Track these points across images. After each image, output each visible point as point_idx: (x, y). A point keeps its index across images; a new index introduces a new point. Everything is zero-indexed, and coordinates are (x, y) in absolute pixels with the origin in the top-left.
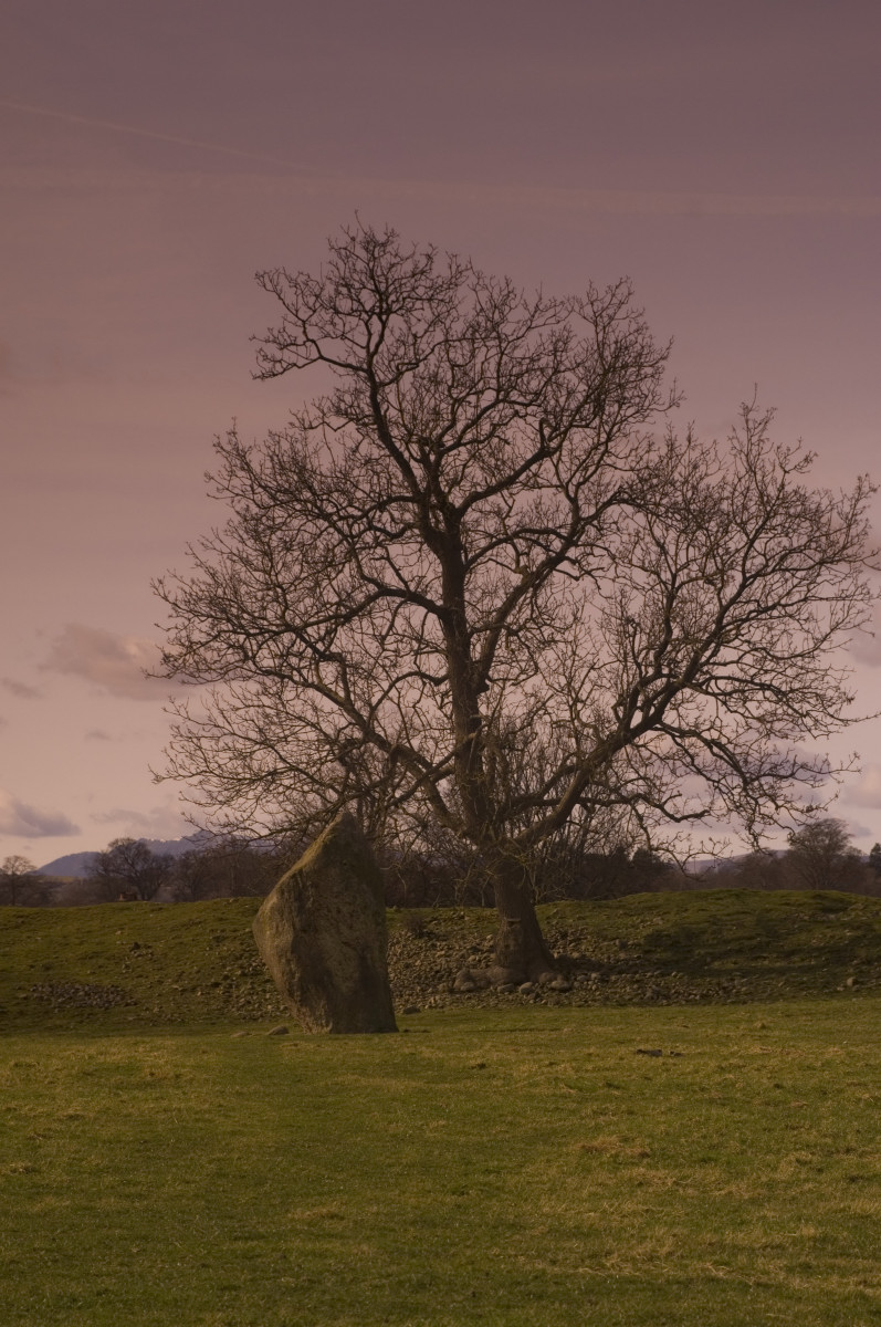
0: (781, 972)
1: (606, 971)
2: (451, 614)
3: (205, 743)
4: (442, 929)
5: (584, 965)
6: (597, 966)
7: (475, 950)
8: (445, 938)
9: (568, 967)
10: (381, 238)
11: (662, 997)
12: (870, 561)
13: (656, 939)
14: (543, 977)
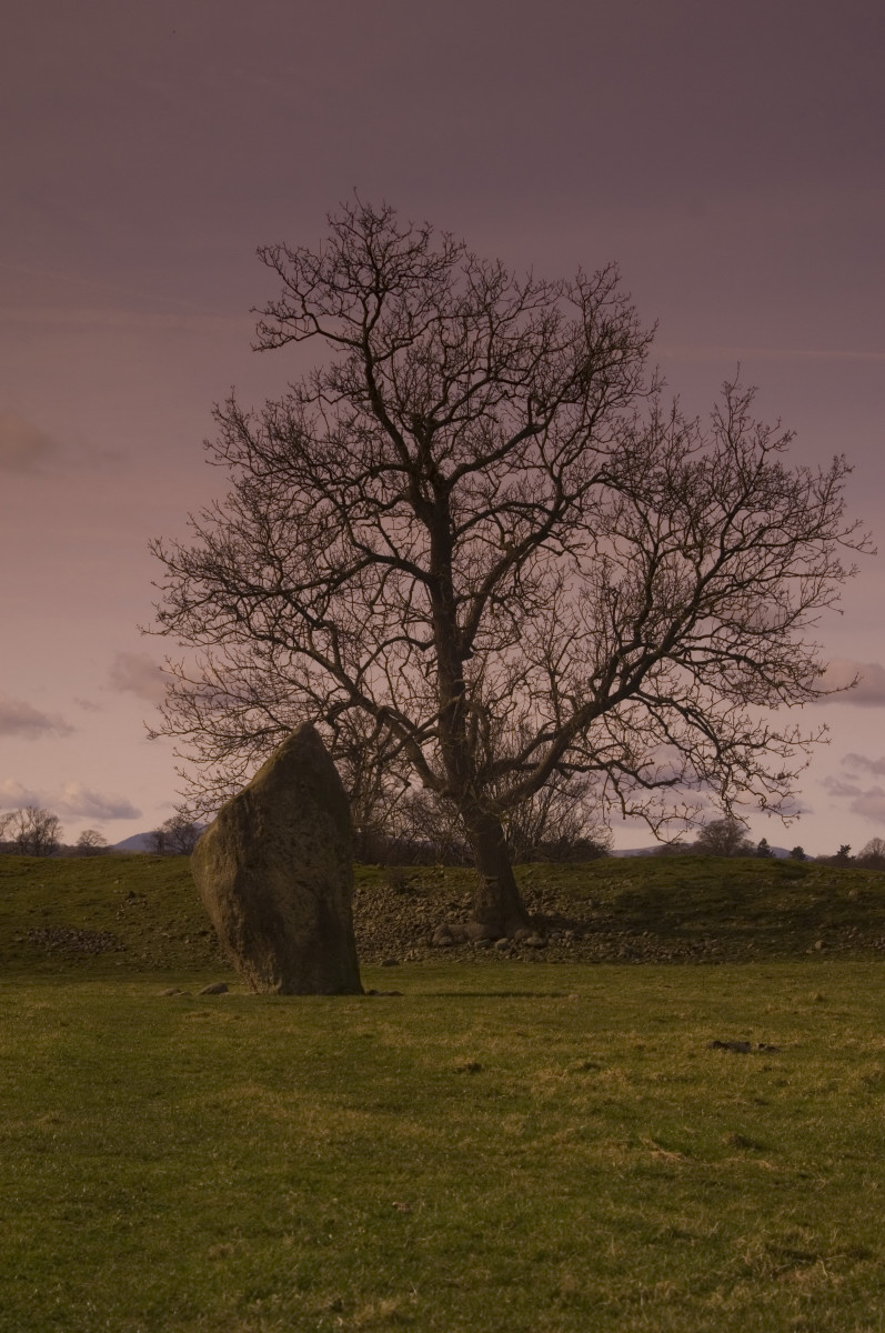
0: (750, 934)
1: (580, 929)
2: (438, 582)
3: (199, 702)
4: (423, 886)
5: (559, 922)
6: (571, 924)
7: (454, 906)
8: (425, 894)
9: (542, 925)
10: (380, 216)
11: (634, 955)
12: (845, 539)
13: (627, 900)
14: (519, 933)
